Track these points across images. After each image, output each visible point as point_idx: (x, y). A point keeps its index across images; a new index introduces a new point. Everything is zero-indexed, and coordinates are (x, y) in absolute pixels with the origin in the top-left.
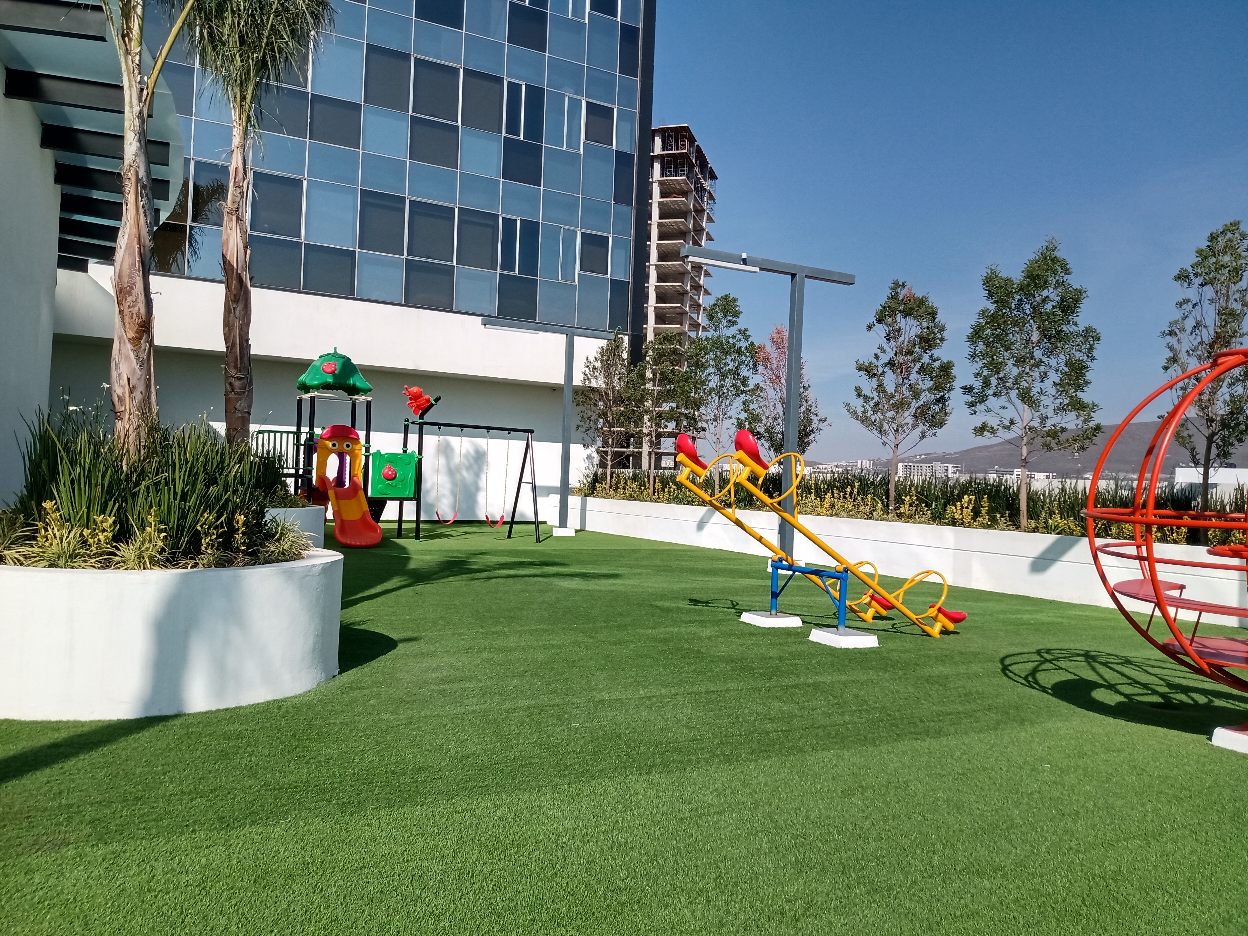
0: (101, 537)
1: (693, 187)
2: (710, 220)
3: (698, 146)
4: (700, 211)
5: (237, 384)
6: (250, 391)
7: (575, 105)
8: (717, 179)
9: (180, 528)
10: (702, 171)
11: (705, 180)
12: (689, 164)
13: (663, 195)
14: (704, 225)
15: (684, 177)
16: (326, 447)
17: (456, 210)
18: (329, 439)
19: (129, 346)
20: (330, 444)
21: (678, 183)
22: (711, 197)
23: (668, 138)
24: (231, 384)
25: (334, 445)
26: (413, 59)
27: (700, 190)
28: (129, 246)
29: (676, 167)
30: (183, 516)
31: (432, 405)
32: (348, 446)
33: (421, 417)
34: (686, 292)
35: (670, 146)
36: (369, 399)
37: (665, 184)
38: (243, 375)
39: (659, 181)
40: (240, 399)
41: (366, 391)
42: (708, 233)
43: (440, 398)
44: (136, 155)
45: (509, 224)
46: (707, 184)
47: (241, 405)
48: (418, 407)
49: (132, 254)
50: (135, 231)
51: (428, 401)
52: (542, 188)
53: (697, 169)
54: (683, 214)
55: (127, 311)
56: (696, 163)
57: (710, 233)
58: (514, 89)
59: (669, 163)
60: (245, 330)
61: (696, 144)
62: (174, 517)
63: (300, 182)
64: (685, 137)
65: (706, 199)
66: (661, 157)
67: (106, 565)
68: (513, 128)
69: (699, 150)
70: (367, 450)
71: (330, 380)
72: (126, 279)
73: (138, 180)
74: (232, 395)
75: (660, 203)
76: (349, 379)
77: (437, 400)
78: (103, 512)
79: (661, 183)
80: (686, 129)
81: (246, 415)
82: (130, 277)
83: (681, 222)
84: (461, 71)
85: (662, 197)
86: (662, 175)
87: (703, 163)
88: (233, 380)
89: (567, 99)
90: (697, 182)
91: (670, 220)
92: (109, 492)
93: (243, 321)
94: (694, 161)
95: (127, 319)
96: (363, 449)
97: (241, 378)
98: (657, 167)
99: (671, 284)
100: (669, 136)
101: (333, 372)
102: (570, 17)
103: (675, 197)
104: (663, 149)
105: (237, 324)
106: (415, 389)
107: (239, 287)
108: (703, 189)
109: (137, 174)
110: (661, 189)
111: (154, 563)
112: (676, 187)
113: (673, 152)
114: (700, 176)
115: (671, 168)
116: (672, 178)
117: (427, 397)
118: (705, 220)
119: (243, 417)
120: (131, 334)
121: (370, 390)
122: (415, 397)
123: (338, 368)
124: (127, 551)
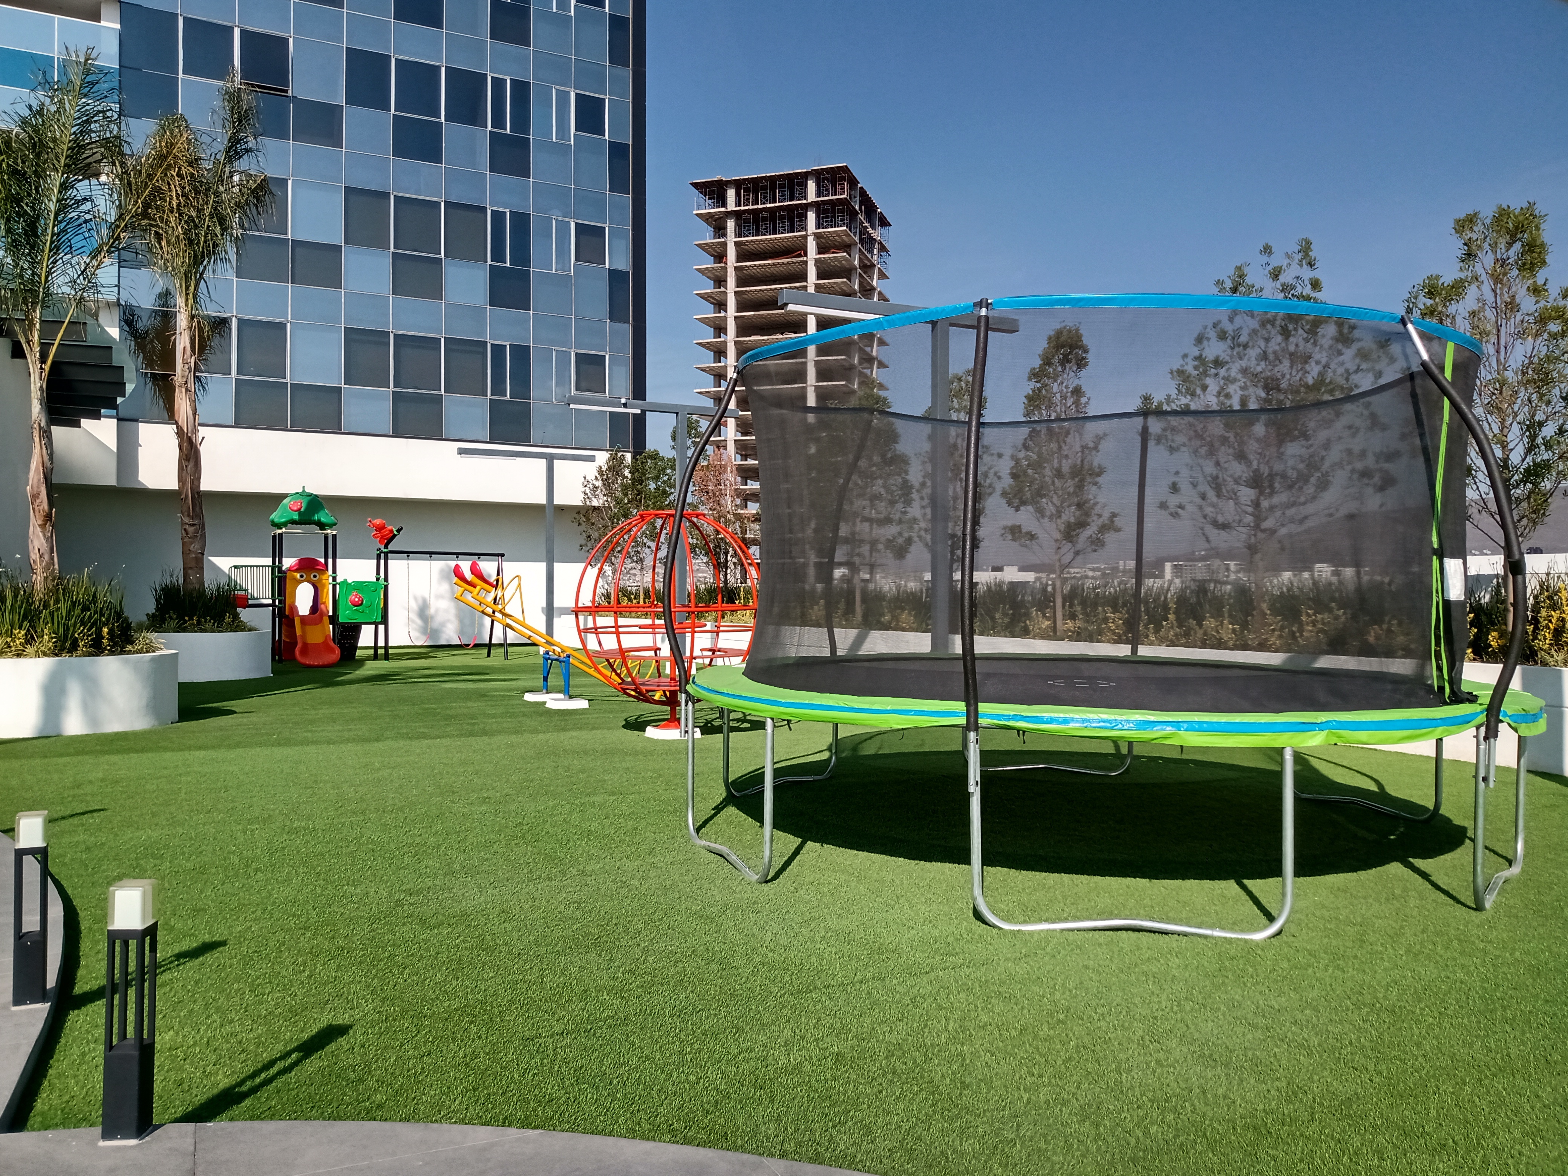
0: (18, 642)
1: (857, 239)
2: (882, 276)
3: (861, 188)
4: (867, 267)
5: (191, 530)
6: (203, 536)
7: (563, 228)
8: (890, 225)
9: (66, 636)
10: (869, 219)
11: (873, 228)
12: (850, 210)
13: (821, 250)
14: (875, 283)
15: (845, 228)
16: (295, 579)
17: (443, 340)
18: (297, 571)
19: (39, 529)
20: (298, 575)
21: (838, 236)
22: (883, 248)
23: (823, 182)
24: (185, 530)
25: (302, 576)
26: (392, 197)
27: (868, 241)
28: (37, 469)
29: (834, 216)
30: (67, 630)
31: (395, 536)
32: (315, 576)
33: (386, 547)
34: (852, 368)
35: (826, 190)
36: (334, 533)
37: (822, 237)
38: (196, 522)
39: (815, 234)
40: (194, 542)
41: (331, 526)
42: (880, 293)
43: (402, 528)
44: (39, 413)
45: (498, 350)
46: (876, 234)
47: (195, 547)
48: (382, 537)
49: (39, 474)
50: (40, 459)
51: (392, 531)
52: (531, 312)
53: (861, 217)
54: (846, 272)
55: (37, 508)
56: (860, 209)
57: (883, 292)
58: (498, 217)
59: (825, 211)
60: (196, 483)
61: (859, 185)
62: (61, 630)
63: (283, 326)
64: (843, 179)
65: (875, 251)
66: (816, 205)
67: (19, 655)
68: (498, 255)
69: (863, 193)
70: (334, 579)
71: (296, 517)
72: (35, 489)
73: (40, 428)
74: (186, 540)
75: (817, 261)
76: (314, 515)
77: (399, 531)
78: (20, 628)
79: (817, 236)
80: (845, 169)
81: (200, 555)
82: (38, 487)
83: (842, 282)
84: (442, 204)
85: (819, 253)
86: (818, 226)
87: (870, 208)
88: (187, 527)
89: (554, 222)
90: (863, 232)
91: (830, 281)
92: (25, 617)
93: (194, 476)
94: (857, 208)
95: (37, 513)
96: (331, 579)
97: (194, 525)
98: (811, 216)
99: (834, 358)
100: (824, 179)
101: (299, 510)
102: (554, 140)
103: (833, 253)
104: (818, 194)
105: (189, 480)
106: (378, 521)
107: (189, 448)
108: (871, 240)
109: (40, 424)
110: (817, 244)
111: (45, 654)
112: (836, 240)
113: (831, 197)
114: (866, 224)
115: (828, 217)
116: (830, 230)
117: (390, 528)
118: (875, 277)
119: (196, 558)
120: (40, 522)
121: (335, 524)
122: (380, 528)
123: (304, 505)
124: (30, 650)
